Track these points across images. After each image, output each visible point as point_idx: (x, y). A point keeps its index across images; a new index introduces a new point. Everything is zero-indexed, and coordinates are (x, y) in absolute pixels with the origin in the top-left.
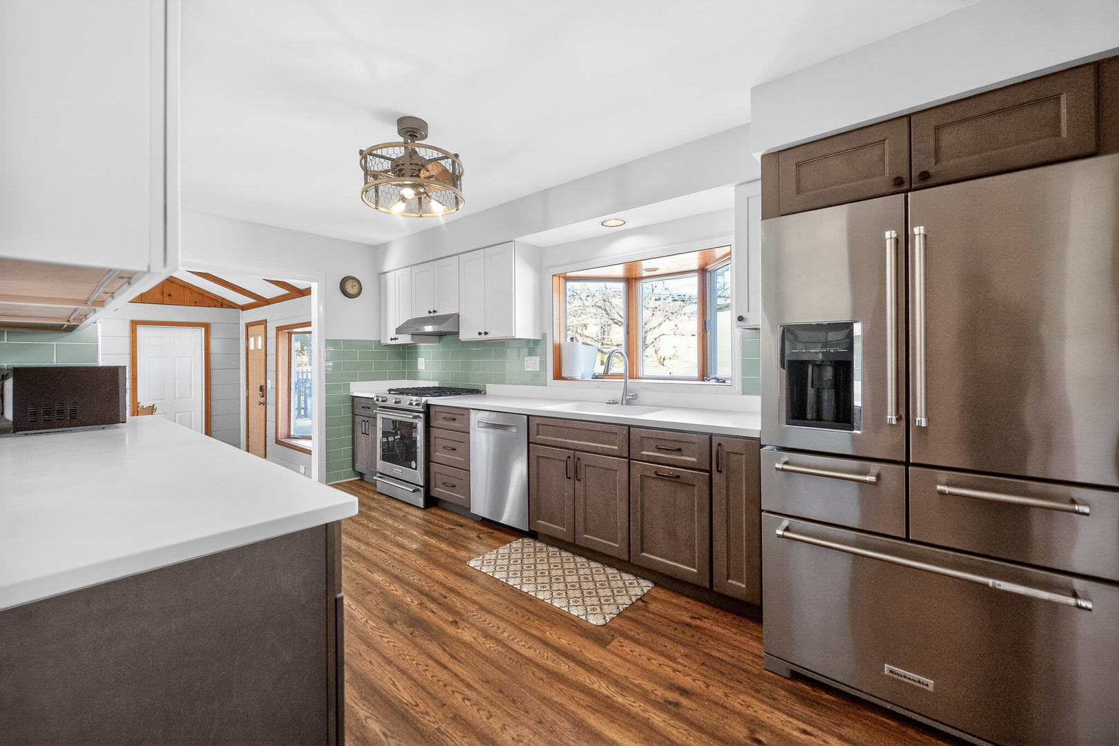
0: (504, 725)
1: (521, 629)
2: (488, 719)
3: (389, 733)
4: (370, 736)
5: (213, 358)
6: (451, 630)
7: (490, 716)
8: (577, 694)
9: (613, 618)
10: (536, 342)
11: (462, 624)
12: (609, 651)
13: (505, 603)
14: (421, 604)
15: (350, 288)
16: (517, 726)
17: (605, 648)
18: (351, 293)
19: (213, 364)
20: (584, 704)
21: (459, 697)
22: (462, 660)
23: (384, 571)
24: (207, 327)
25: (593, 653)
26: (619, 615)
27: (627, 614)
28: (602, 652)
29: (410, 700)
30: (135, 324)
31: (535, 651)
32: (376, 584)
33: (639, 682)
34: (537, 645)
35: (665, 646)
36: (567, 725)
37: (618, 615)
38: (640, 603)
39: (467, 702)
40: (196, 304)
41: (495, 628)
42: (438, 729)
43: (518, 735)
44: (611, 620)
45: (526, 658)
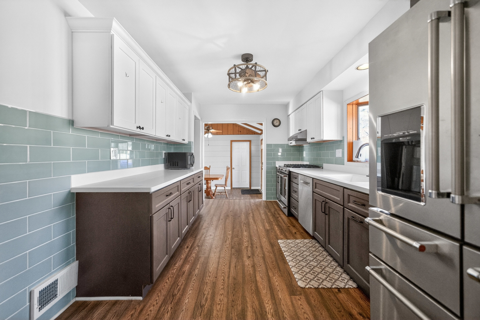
0: (223, 294)
1: (267, 271)
2: (221, 289)
3: (197, 275)
4: (193, 273)
5: (252, 152)
6: (245, 258)
7: (223, 289)
8: (257, 303)
9: (311, 288)
10: (341, 141)
11: (251, 259)
12: (291, 299)
13: (274, 259)
14: (247, 247)
15: (276, 123)
16: (225, 297)
17: (290, 296)
18: (276, 125)
19: (252, 155)
20: (254, 307)
21: (222, 278)
22: (236, 269)
23: (250, 233)
24: (250, 141)
25: (283, 295)
26: (317, 289)
27: (321, 291)
28: (287, 297)
29: (211, 271)
30: (232, 141)
31: (262, 280)
32: (242, 235)
33: (287, 317)
34: (265, 279)
35: (321, 314)
36: (240, 308)
37: (315, 288)
38: (337, 290)
39: (222, 281)
40: (247, 134)
41: (259, 265)
42: (207, 282)
43: (223, 299)
44: (309, 288)
45: (256, 280)
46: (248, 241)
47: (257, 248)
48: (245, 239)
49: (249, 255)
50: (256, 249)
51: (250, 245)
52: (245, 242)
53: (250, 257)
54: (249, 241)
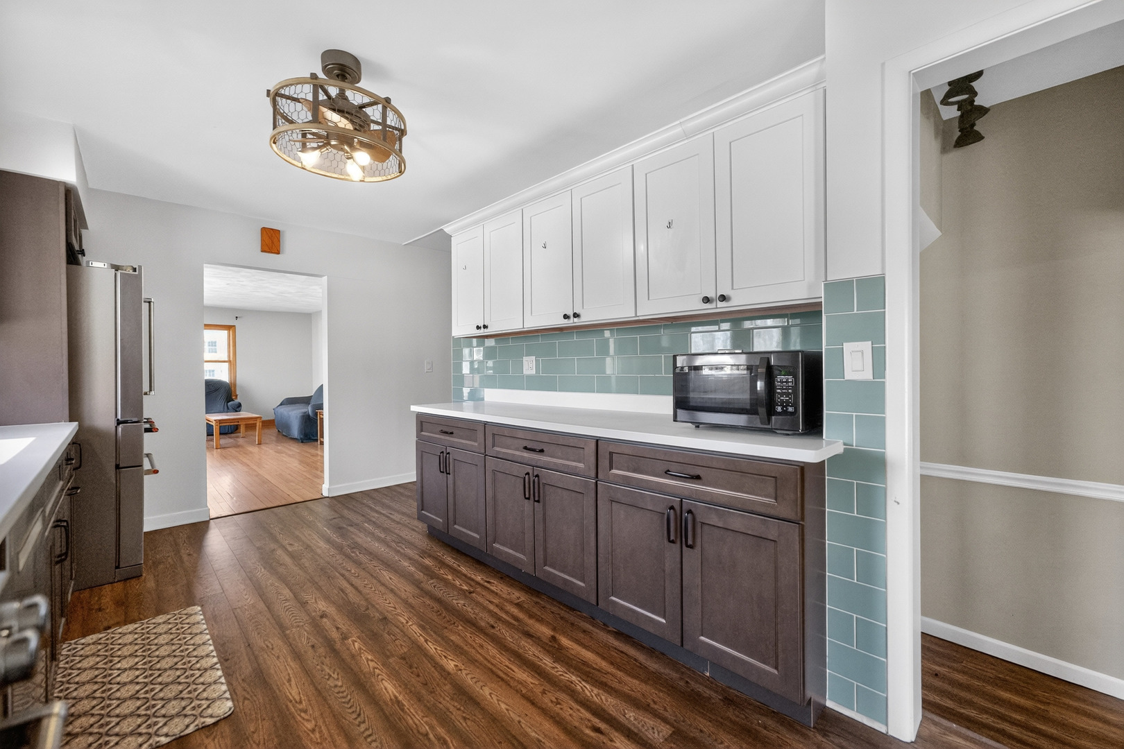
11: (318, 616)
14: (345, 639)
46: (353, 656)
47: (313, 646)
48: (372, 661)
49: (325, 620)
50: (313, 640)
51: (338, 646)
52: (360, 649)
53: (322, 617)
54: (348, 659)
